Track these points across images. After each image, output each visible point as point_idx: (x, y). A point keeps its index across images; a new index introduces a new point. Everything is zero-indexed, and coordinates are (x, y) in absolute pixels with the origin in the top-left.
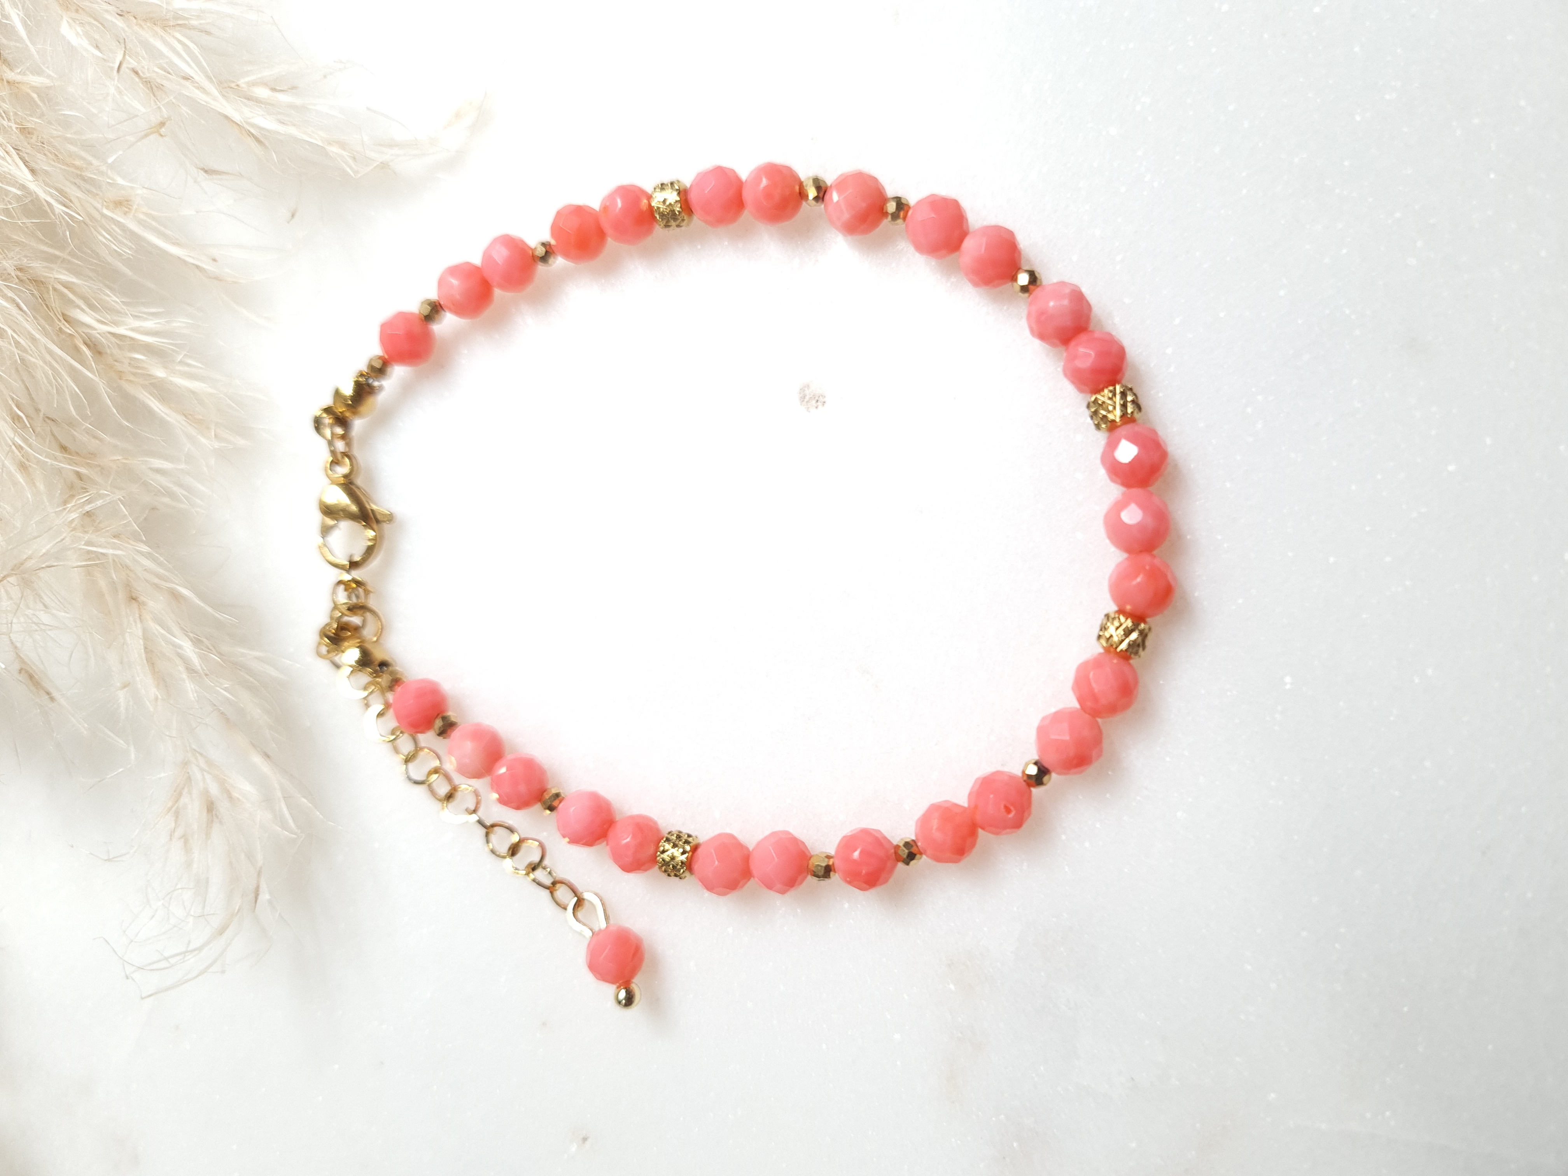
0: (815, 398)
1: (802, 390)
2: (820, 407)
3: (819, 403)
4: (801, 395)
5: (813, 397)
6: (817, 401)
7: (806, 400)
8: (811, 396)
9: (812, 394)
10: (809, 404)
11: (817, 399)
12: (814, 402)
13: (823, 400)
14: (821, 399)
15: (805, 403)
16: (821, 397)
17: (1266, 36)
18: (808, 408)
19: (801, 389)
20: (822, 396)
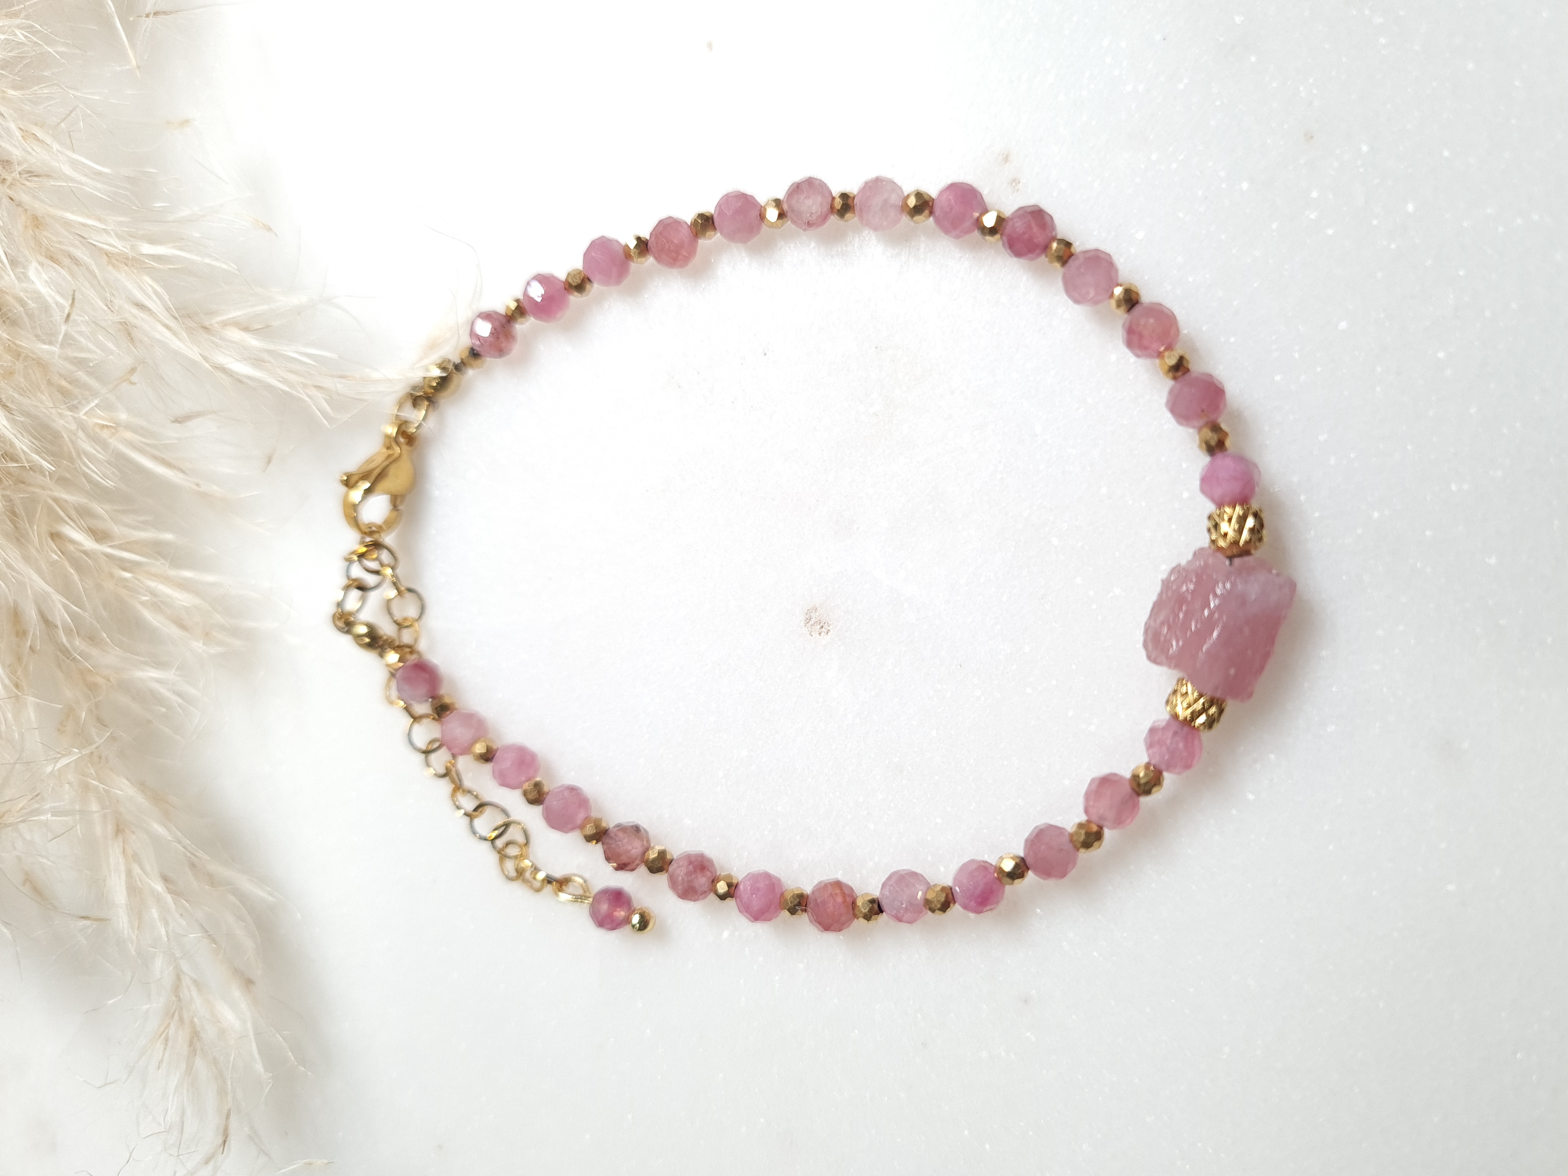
0: (820, 623)
1: (809, 612)
2: (823, 634)
3: (823, 629)
4: (807, 616)
5: (819, 622)
6: (822, 627)
7: (811, 623)
8: (817, 620)
9: (819, 618)
10: (813, 627)
11: (822, 624)
12: (819, 627)
13: (828, 628)
14: (826, 626)
15: (809, 625)
16: (826, 623)
17: (1379, 369)
18: (811, 632)
19: (808, 610)
20: (828, 623)
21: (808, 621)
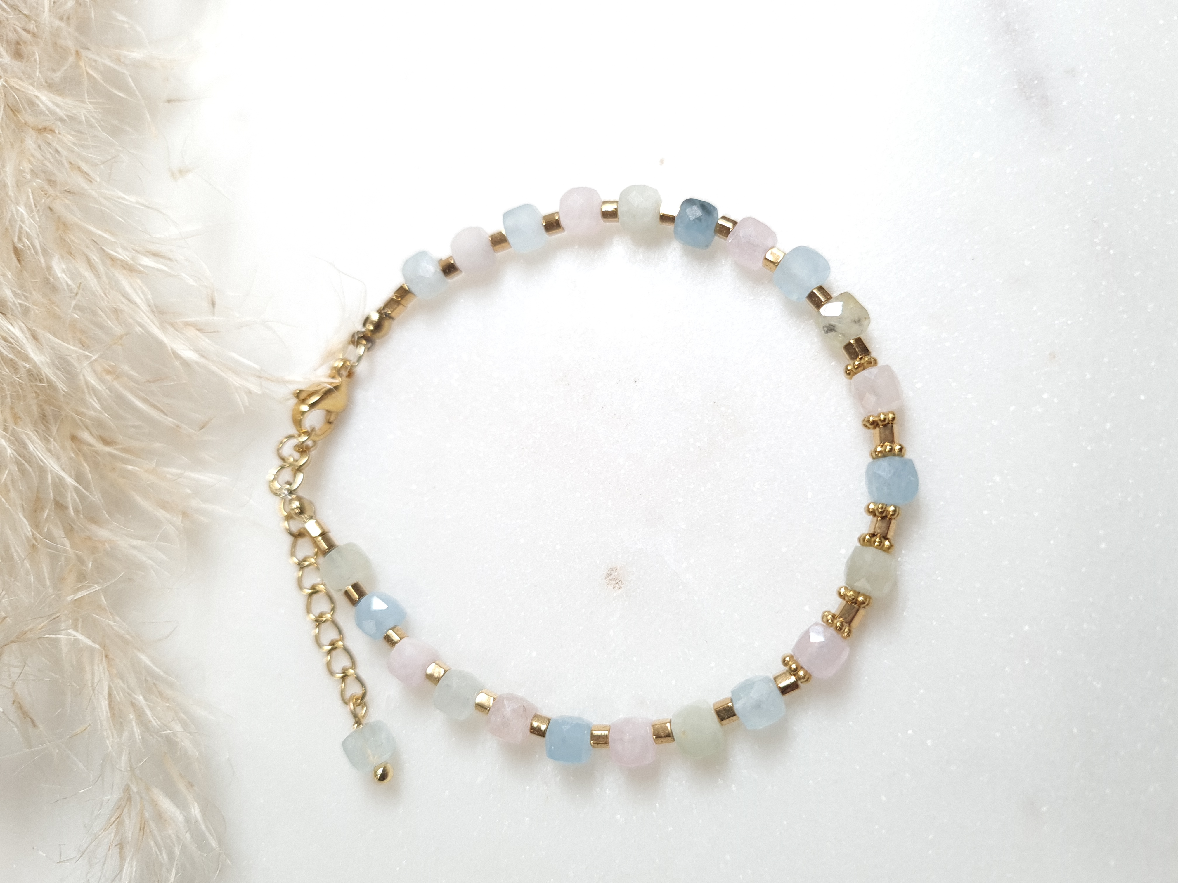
21: (608, 576)
